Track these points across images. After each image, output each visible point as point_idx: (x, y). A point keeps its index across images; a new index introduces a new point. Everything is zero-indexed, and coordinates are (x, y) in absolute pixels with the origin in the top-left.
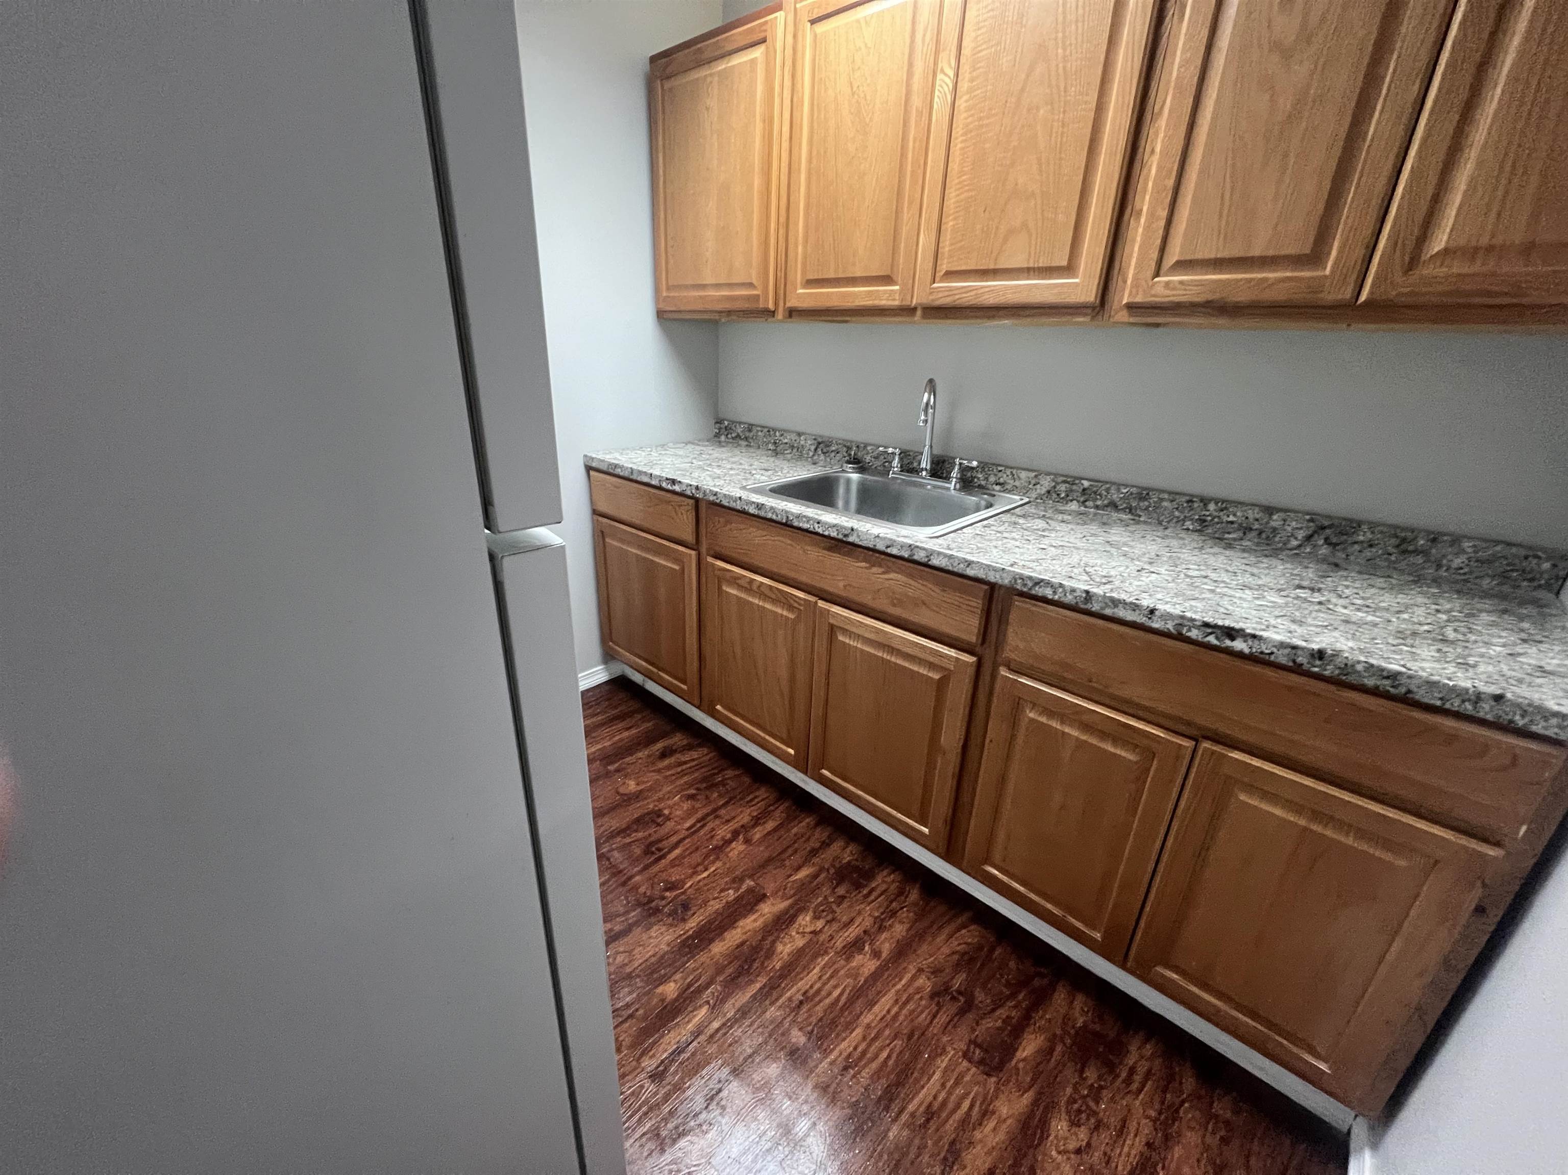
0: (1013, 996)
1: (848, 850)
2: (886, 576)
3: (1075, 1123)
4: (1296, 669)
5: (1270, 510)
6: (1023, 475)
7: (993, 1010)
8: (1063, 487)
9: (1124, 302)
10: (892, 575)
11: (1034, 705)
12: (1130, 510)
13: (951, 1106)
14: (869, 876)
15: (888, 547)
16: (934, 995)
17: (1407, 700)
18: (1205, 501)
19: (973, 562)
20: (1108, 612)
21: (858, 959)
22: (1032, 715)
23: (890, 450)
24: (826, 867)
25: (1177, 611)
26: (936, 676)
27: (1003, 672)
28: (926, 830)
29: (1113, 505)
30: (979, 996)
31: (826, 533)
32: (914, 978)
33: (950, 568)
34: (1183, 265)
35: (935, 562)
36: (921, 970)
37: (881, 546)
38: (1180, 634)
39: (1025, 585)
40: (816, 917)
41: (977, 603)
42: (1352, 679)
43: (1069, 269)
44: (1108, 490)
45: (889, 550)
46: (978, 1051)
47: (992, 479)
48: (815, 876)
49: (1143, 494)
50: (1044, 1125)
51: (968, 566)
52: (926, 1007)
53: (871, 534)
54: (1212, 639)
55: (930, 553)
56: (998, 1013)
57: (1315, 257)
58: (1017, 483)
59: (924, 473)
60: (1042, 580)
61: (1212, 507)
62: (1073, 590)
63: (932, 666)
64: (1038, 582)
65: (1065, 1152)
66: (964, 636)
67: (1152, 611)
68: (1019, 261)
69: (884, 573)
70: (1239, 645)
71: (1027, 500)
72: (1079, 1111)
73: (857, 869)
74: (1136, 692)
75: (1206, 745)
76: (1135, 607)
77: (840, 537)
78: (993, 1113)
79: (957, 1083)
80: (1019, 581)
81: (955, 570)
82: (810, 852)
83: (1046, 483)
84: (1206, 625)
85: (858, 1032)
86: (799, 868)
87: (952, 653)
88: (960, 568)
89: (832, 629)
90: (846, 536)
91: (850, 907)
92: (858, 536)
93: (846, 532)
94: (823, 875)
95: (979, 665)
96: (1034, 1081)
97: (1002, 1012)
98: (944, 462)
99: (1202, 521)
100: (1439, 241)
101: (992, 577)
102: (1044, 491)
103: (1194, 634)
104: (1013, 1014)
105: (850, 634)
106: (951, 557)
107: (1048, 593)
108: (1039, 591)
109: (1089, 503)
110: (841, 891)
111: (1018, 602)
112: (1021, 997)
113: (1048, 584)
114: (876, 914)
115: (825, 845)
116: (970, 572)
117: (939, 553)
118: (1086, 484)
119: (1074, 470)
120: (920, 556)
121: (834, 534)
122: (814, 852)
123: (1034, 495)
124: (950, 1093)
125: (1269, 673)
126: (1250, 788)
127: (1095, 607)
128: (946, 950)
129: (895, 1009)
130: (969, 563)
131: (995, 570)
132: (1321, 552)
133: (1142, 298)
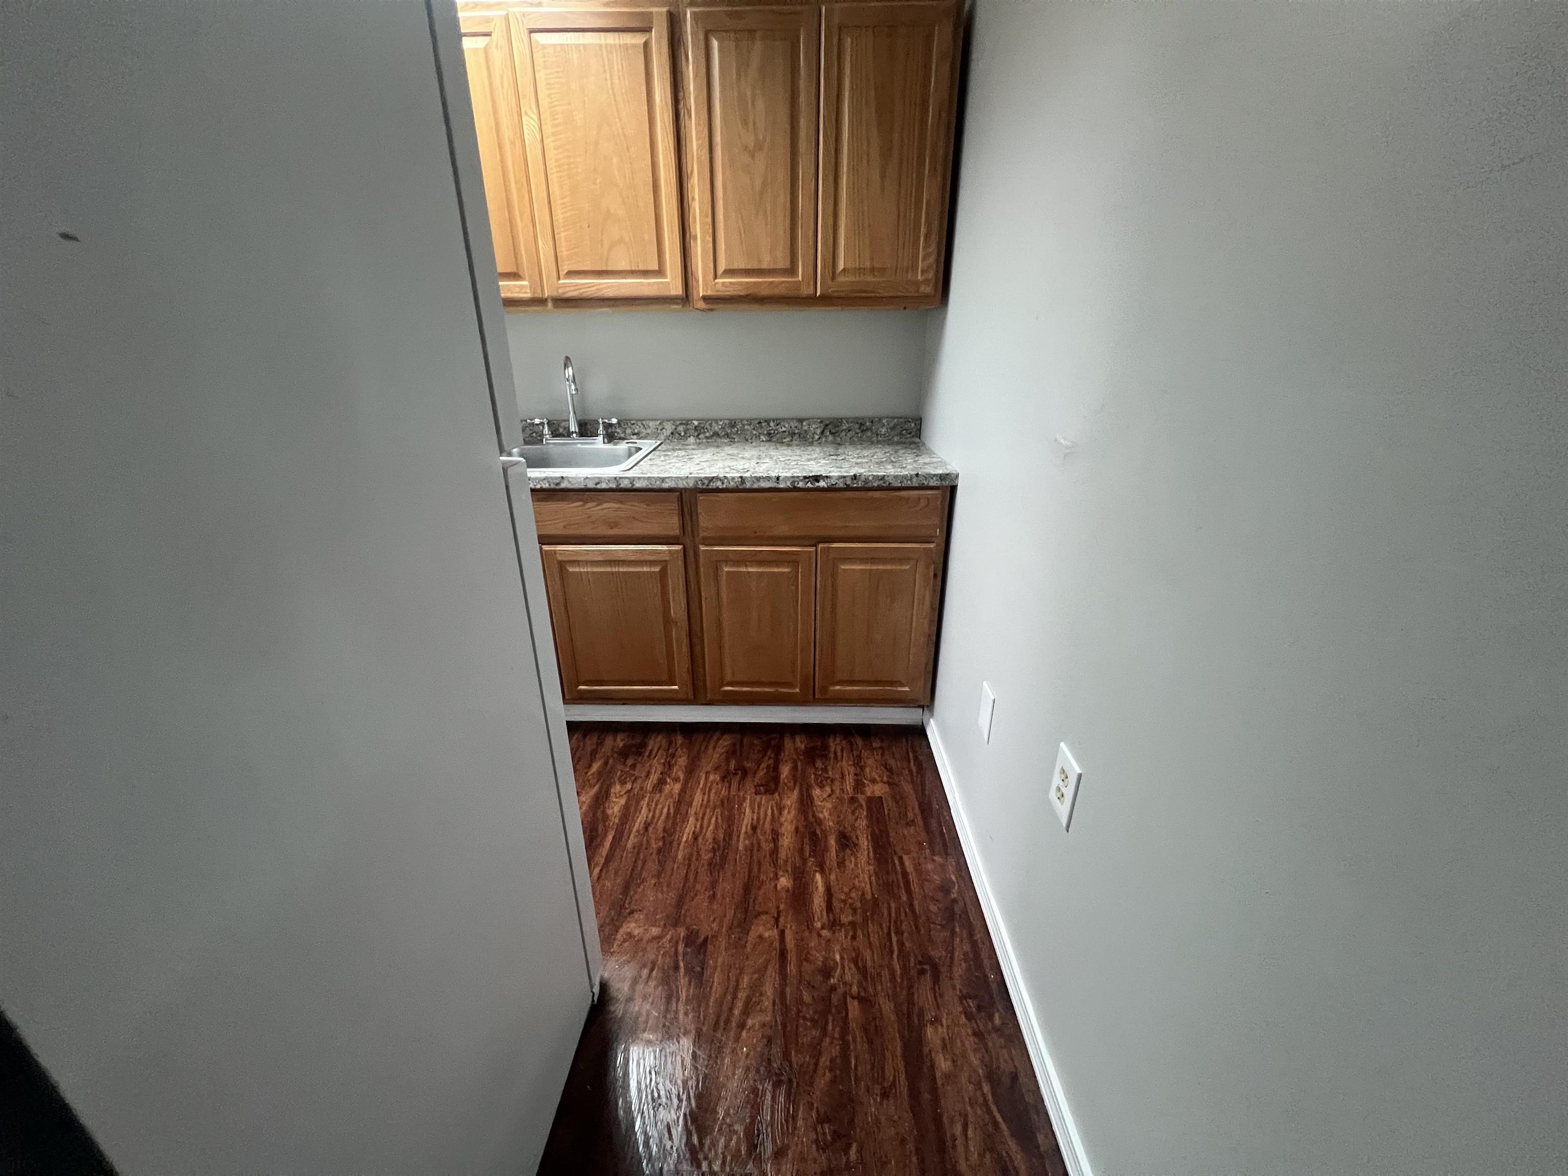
0: (765, 755)
1: (619, 739)
2: (600, 507)
3: (822, 787)
4: (848, 488)
5: (801, 421)
6: (651, 424)
7: (758, 767)
8: (681, 428)
9: (701, 295)
10: (605, 505)
11: (726, 562)
12: (728, 435)
13: (762, 816)
14: (644, 745)
15: (597, 484)
16: (723, 779)
17: (891, 488)
18: (767, 421)
19: (666, 478)
20: (755, 486)
21: (667, 788)
22: (726, 569)
23: (537, 421)
24: (609, 754)
25: (789, 475)
26: (657, 569)
27: (702, 548)
28: (676, 687)
29: (716, 434)
30: (747, 765)
31: (538, 486)
32: (707, 778)
33: (650, 486)
34: (729, 272)
35: (638, 485)
36: (708, 773)
37: (591, 485)
38: (795, 487)
39: (703, 484)
40: (623, 783)
41: (675, 506)
42: (869, 485)
43: (660, 272)
44: (711, 425)
45: (599, 486)
46: (762, 788)
47: (629, 431)
48: (606, 763)
49: (733, 424)
50: (810, 797)
51: (663, 482)
52: (722, 787)
53: (580, 478)
54: (809, 485)
55: (632, 480)
56: (761, 767)
57: (792, 271)
58: (649, 431)
59: (574, 435)
60: (713, 477)
61: (772, 424)
62: (733, 478)
63: (652, 563)
64: (711, 479)
65: (824, 799)
66: (672, 533)
67: (778, 478)
68: (623, 265)
69: (598, 505)
70: (822, 484)
71: (659, 442)
72: (822, 781)
73: (633, 746)
74: (784, 529)
75: (821, 546)
76: (768, 478)
77: (553, 486)
78: (784, 807)
79: (759, 807)
80: (699, 483)
81: (655, 487)
82: (591, 754)
83: (669, 427)
84: (805, 477)
85: (692, 820)
86: (590, 766)
87: (665, 548)
88: (657, 485)
89: (562, 565)
90: (557, 484)
91: (643, 766)
92: (569, 482)
93: (557, 481)
94: (611, 761)
95: (684, 548)
96: (795, 784)
97: (763, 765)
98: (586, 424)
99: (769, 434)
100: (841, 266)
101: (681, 485)
102: (669, 432)
103: (801, 485)
104: (770, 762)
105: (577, 563)
106: (649, 478)
107: (719, 484)
108: (713, 485)
109: (702, 436)
110: (630, 762)
111: (701, 497)
112: (769, 753)
113: (717, 478)
114: (662, 761)
115: (600, 744)
116: (665, 486)
117: (639, 478)
118: (696, 423)
119: (686, 415)
120: (625, 484)
121: (546, 486)
122: (594, 753)
123: (662, 437)
124: (759, 813)
125: (838, 494)
126: (846, 560)
127: (748, 485)
128: (716, 756)
129: (706, 797)
130: (663, 480)
131: (681, 478)
132: (830, 438)
133: (709, 293)
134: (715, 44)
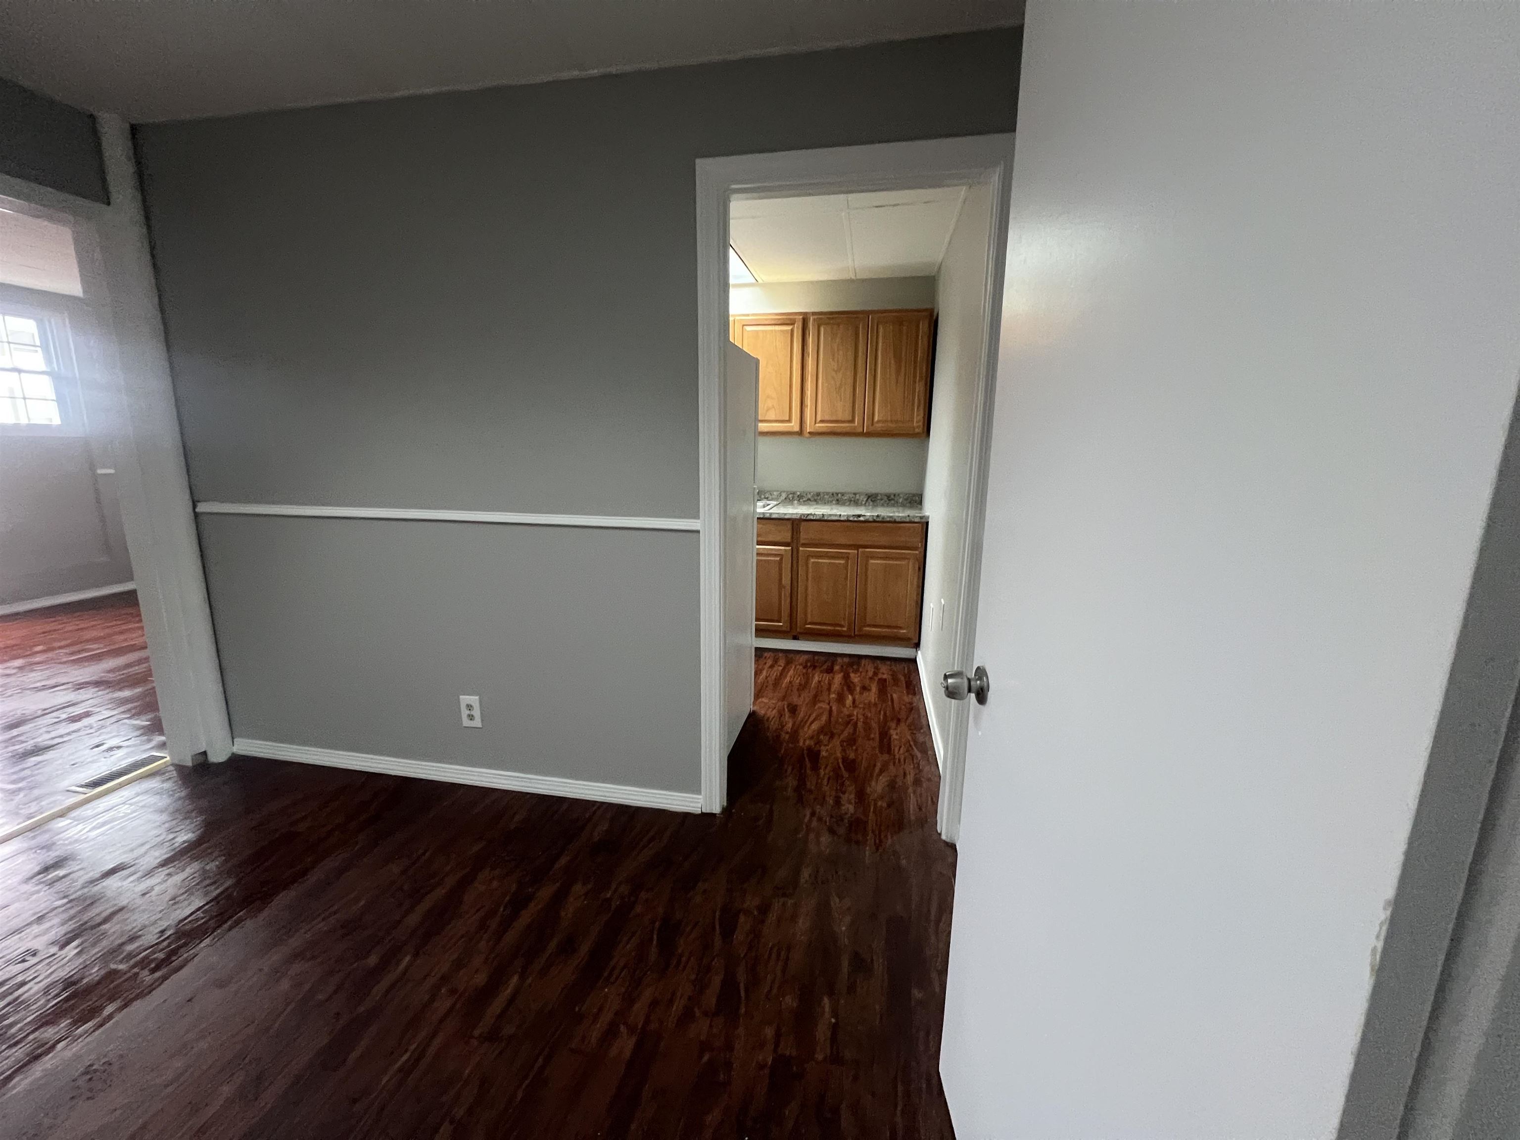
3: (855, 673)
4: (874, 521)
5: (855, 494)
6: (775, 493)
8: (790, 496)
9: (808, 431)
11: (812, 557)
12: (815, 500)
17: (895, 522)
18: (837, 494)
20: (829, 518)
22: (812, 560)
25: (845, 514)
26: (778, 559)
27: (801, 549)
28: (781, 624)
29: (809, 499)
33: (777, 518)
34: (822, 421)
35: (774, 516)
38: (848, 520)
39: (804, 518)
41: (789, 526)
42: (885, 520)
43: (789, 421)
44: (806, 494)
47: (763, 497)
49: (818, 494)
50: (849, 676)
54: (856, 519)
55: (771, 514)
57: (853, 421)
58: (773, 496)
61: (839, 495)
62: (819, 515)
63: (776, 555)
64: (808, 515)
65: (856, 677)
66: (786, 541)
67: (840, 515)
68: (773, 417)
70: (862, 519)
71: (778, 503)
72: (856, 671)
74: (843, 540)
75: (860, 550)
76: (836, 515)
78: (835, 678)
79: (822, 677)
80: (802, 517)
81: (781, 518)
83: (784, 495)
84: (853, 515)
87: (783, 548)
88: (782, 516)
95: (792, 548)
96: (841, 671)
97: (825, 665)
99: (838, 500)
100: (876, 419)
101: (794, 517)
102: (784, 498)
103: (851, 519)
104: (829, 664)
106: (778, 513)
107: (812, 517)
108: (809, 518)
109: (801, 500)
111: (803, 523)
112: (829, 661)
113: (811, 514)
116: (786, 517)
117: (774, 513)
118: (798, 493)
119: (794, 490)
120: (767, 516)
123: (780, 501)
125: (869, 524)
126: (872, 558)
127: (826, 518)
129: (795, 672)
130: (785, 514)
131: (794, 514)
132: (871, 503)
133: (812, 430)
134: (822, 329)
